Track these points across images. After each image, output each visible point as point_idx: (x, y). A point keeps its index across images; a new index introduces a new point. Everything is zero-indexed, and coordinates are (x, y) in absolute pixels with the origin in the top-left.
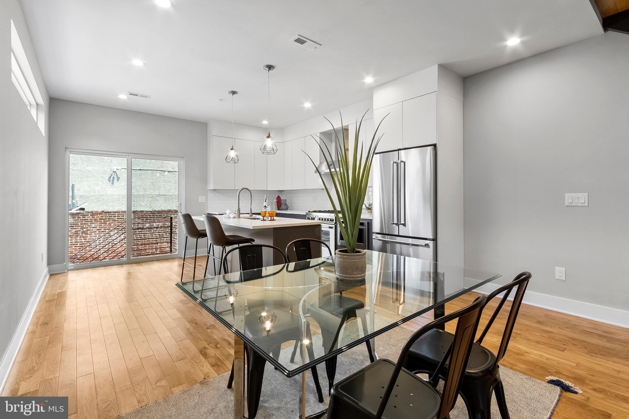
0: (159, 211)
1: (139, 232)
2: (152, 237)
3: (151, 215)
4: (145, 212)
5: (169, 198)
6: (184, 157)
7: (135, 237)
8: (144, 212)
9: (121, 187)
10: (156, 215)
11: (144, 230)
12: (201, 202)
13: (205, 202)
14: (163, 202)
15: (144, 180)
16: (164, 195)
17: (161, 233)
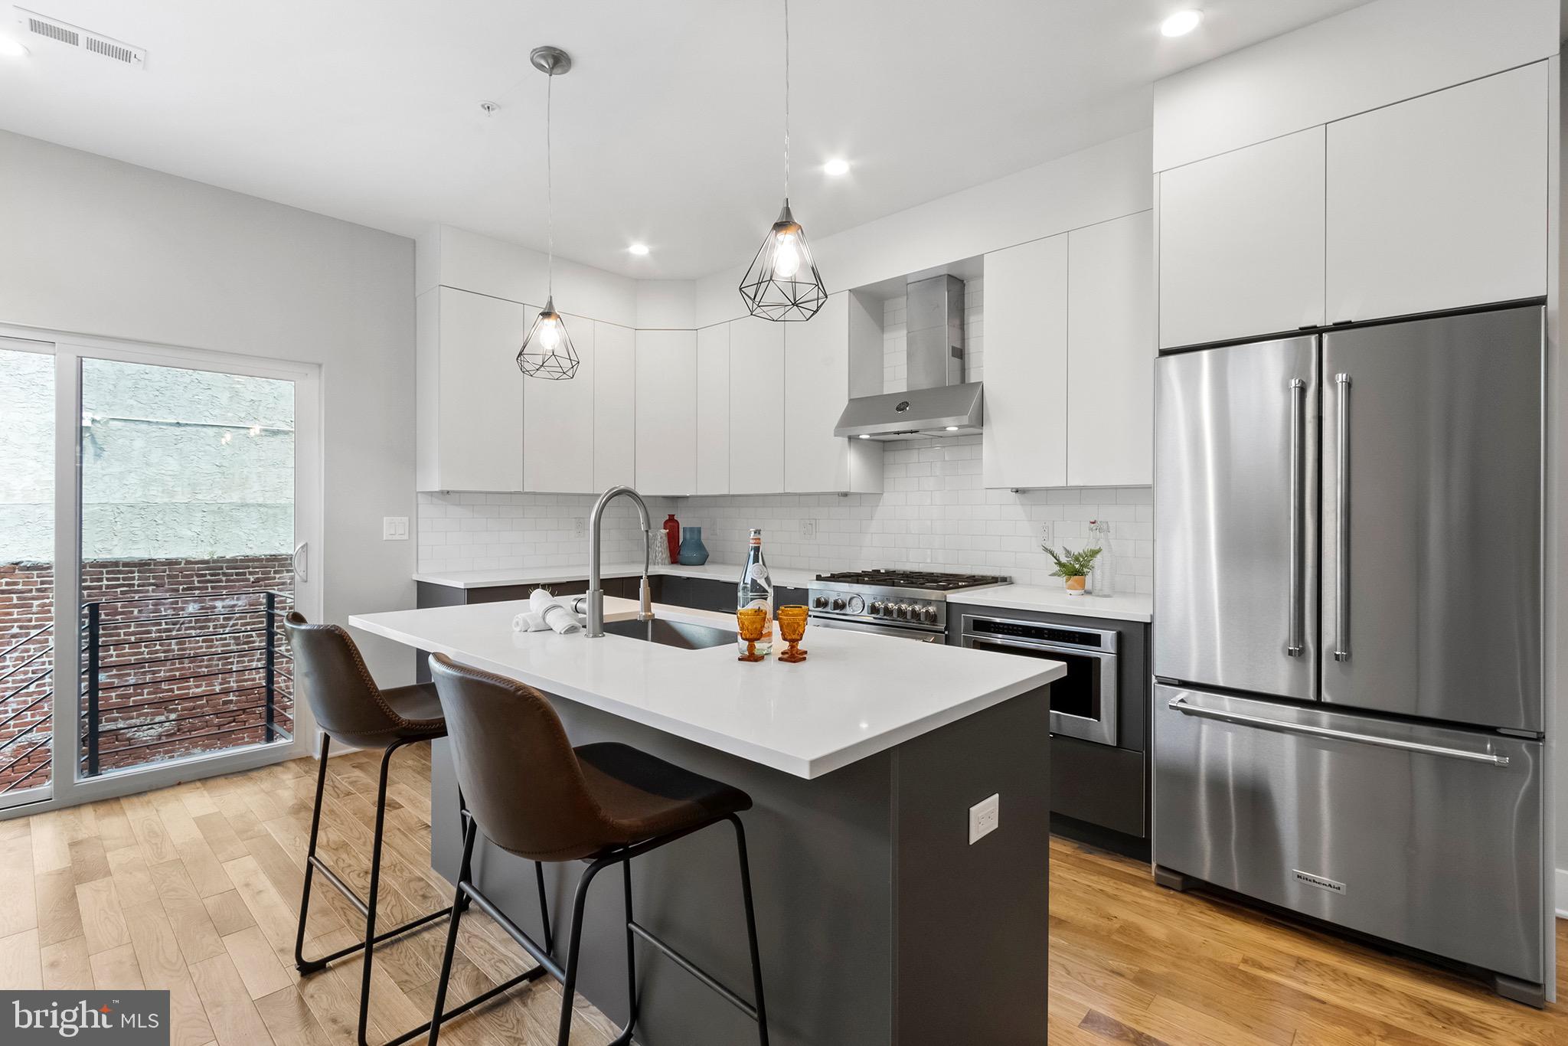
0: (234, 560)
1: (159, 631)
2: (211, 647)
3: (205, 575)
4: (183, 565)
5: (275, 515)
6: (320, 366)
7: (143, 649)
8: (180, 563)
9: (106, 479)
10: (224, 574)
11: (178, 626)
12: (390, 538)
13: (406, 537)
14: (255, 527)
15: (192, 457)
16: (260, 505)
17: (241, 634)
